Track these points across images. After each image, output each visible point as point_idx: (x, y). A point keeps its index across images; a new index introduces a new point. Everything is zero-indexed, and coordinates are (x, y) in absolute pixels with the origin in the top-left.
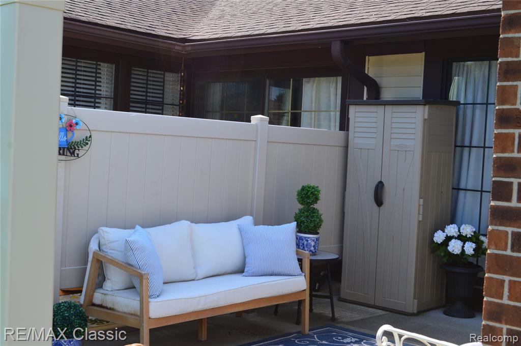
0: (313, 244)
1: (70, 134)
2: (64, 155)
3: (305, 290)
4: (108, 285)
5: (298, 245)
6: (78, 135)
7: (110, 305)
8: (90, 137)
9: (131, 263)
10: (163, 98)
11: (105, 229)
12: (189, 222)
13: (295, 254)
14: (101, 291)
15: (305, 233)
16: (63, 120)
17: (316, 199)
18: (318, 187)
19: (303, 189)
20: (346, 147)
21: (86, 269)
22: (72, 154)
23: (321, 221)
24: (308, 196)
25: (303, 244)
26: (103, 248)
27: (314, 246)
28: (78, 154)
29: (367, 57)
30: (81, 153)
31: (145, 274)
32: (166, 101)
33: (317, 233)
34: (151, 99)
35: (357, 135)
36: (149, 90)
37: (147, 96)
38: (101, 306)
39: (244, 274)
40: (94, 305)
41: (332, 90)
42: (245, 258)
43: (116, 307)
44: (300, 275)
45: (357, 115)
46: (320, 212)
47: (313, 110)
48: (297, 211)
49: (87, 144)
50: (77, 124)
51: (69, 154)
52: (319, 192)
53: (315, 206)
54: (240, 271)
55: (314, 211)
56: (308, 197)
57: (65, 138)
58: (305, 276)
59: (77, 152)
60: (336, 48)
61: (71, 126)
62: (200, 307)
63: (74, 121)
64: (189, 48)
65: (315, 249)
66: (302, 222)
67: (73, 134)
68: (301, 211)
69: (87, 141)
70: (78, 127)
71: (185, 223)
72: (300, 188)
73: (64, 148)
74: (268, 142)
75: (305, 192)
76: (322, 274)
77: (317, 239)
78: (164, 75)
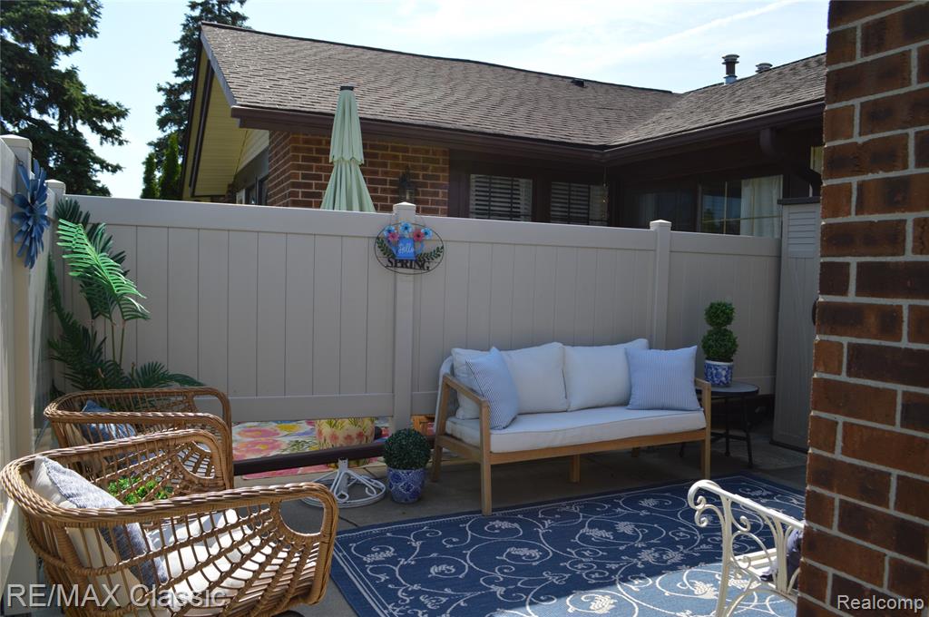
0: (724, 373)
1: (418, 245)
2: (411, 268)
3: (704, 429)
4: (460, 413)
5: (697, 374)
6: (428, 247)
7: (458, 436)
8: (442, 248)
9: (474, 388)
10: (588, 214)
11: (457, 350)
12: (561, 345)
13: (693, 384)
14: (453, 419)
15: (714, 360)
16: (410, 230)
17: (729, 320)
18: (731, 304)
19: (712, 306)
20: (779, 257)
21: (437, 394)
22: (422, 267)
23: (734, 344)
24: (719, 315)
25: (712, 373)
26: (456, 371)
27: (726, 376)
28: (428, 268)
29: (812, 149)
30: (432, 266)
31: (484, 401)
32: (591, 217)
33: (731, 361)
34: (575, 215)
35: (791, 241)
36: (572, 206)
37: (569, 212)
38: (451, 436)
39: (629, 406)
40: (446, 434)
41: (775, 192)
42: (631, 388)
43: (464, 439)
44: (698, 410)
45: (792, 216)
46: (735, 335)
47: (755, 216)
48: (706, 334)
49: (439, 255)
50: (426, 233)
51: (417, 267)
52: (732, 310)
53: (728, 327)
54: (624, 403)
55: (727, 334)
56: (718, 317)
57: (412, 250)
58: (704, 412)
59: (426, 264)
60: (765, 137)
61: (418, 236)
62: (557, 443)
63: (422, 231)
64: (609, 155)
65: (726, 379)
66: (710, 346)
67: (423, 246)
68: (710, 332)
69: (438, 252)
70: (427, 237)
71: (557, 346)
72: (708, 306)
73: (411, 261)
74: (671, 252)
75: (714, 310)
76: (757, 411)
77: (729, 368)
78: (589, 188)
